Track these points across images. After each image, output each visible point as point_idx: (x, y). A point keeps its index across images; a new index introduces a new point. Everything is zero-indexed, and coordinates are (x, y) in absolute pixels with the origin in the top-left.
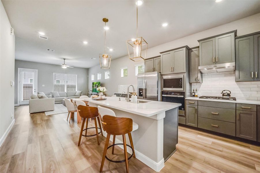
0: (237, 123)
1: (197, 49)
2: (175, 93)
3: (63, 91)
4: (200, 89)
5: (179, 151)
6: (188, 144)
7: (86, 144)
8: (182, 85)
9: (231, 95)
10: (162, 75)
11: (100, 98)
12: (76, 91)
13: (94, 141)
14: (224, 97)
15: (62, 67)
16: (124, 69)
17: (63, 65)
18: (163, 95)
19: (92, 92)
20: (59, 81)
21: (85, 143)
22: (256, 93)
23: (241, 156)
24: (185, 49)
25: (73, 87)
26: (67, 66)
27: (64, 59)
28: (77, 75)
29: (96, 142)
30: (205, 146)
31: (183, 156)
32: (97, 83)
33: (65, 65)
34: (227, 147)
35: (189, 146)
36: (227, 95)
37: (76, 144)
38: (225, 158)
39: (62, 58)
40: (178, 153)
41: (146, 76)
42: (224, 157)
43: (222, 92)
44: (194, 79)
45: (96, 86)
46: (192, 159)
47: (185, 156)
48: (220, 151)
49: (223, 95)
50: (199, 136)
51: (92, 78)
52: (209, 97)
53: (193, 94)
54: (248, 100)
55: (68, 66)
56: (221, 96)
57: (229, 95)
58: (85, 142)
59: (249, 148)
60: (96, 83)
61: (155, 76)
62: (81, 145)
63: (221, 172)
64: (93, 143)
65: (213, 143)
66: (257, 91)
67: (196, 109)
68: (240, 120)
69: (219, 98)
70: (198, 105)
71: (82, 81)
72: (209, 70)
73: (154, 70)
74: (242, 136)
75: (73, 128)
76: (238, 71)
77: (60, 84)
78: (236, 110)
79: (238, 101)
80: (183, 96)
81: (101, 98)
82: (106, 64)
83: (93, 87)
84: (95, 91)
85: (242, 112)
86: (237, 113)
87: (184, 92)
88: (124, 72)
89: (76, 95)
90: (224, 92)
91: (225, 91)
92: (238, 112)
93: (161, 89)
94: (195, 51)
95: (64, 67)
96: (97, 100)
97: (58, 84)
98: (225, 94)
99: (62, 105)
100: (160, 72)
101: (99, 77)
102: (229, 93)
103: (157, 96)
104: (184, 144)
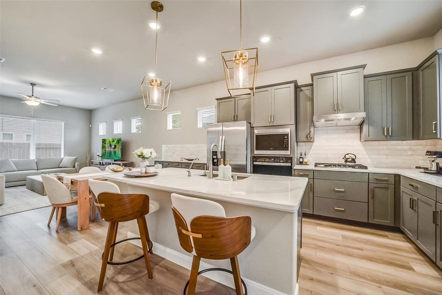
0: (369, 203)
1: (310, 88)
2: (276, 158)
3: (24, 158)
4: (310, 152)
5: (305, 260)
6: (313, 246)
7: (117, 282)
8: (288, 145)
9: (356, 162)
10: (252, 128)
11: (144, 172)
12: (62, 156)
13: (137, 270)
14: (348, 163)
15: (26, 102)
16: (173, 116)
17: (30, 96)
18: (255, 163)
19: (100, 158)
20: (12, 134)
21: (114, 280)
22: (385, 157)
23: (388, 252)
24: (292, 85)
25: (50, 148)
26: (39, 100)
27: (33, 85)
28: (63, 124)
29: (140, 272)
30: (337, 245)
31: (318, 270)
32: (113, 141)
33: (33, 98)
34: (364, 241)
35: (316, 249)
36: (351, 161)
37: (91, 288)
38: (371, 261)
39: (26, 82)
40: (306, 265)
41: (224, 128)
42: (370, 259)
43: (345, 156)
44: (305, 136)
45: (111, 145)
46: (332, 272)
47: (319, 268)
48: (359, 249)
49: (346, 161)
50: (319, 228)
51: (102, 130)
52: (330, 165)
53: (301, 160)
54: (376, 167)
55: (43, 102)
56: (343, 162)
57: (353, 160)
58: (113, 277)
59: (386, 237)
60: (111, 141)
61: (242, 130)
62: (104, 288)
63: (382, 286)
64: (135, 277)
65: (344, 237)
66: (387, 155)
67: (311, 184)
68: (373, 197)
69: (339, 165)
70: (313, 179)
71: (77, 135)
72: (328, 122)
73: (235, 119)
74: (377, 221)
75: (70, 245)
76: (368, 125)
77: (14, 141)
78: (369, 182)
79: (371, 170)
80: (290, 164)
81: (146, 173)
82: (158, 100)
83: (103, 147)
84: (110, 156)
85: (376, 185)
86: (370, 188)
87: (292, 157)
88: (174, 122)
89: (61, 165)
90: (347, 157)
91: (348, 154)
92: (371, 186)
93: (252, 151)
94: (306, 91)
95: (33, 103)
96: (136, 177)
97: (8, 141)
98: (348, 160)
99: (24, 189)
100: (250, 123)
101: (118, 129)
102: (354, 157)
103: (246, 164)
104: (307, 247)
